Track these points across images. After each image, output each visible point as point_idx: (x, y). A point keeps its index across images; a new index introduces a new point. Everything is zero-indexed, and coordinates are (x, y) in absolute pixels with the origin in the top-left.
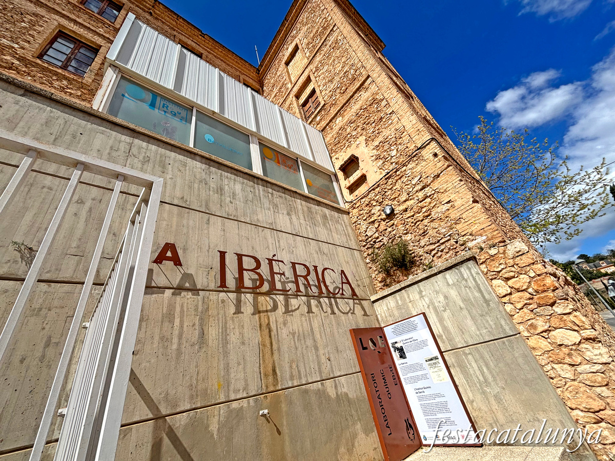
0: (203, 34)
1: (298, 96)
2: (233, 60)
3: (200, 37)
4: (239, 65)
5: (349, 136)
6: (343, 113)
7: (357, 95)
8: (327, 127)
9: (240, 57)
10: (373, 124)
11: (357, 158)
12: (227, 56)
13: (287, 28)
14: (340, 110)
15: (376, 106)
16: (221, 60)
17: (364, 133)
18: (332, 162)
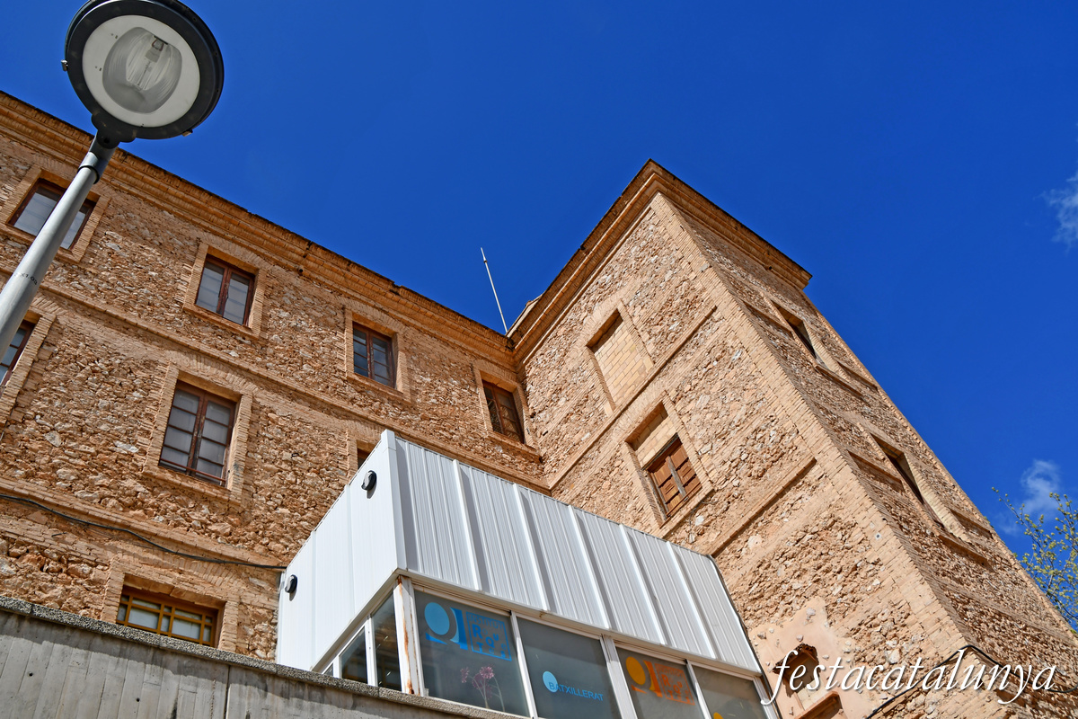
0: (394, 286)
1: (634, 442)
2: (456, 329)
3: (390, 295)
4: (469, 339)
5: (785, 587)
6: (763, 528)
7: (791, 495)
8: (727, 550)
9: (470, 321)
10: (839, 576)
11: (812, 650)
12: (444, 323)
13: (586, 265)
14: (755, 517)
15: (840, 536)
16: (432, 336)
17: (821, 591)
18: (749, 641)
